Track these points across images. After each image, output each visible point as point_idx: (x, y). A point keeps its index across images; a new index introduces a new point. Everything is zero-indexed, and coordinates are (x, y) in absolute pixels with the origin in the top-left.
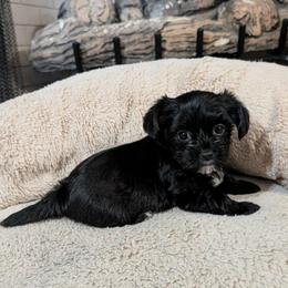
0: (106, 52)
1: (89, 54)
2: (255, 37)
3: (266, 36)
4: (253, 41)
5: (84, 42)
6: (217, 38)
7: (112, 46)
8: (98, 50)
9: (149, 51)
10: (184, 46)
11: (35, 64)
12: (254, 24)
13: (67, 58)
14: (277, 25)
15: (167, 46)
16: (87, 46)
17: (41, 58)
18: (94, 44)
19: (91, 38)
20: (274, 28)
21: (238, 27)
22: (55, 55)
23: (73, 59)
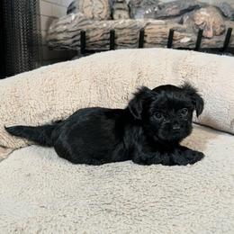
0: (104, 40)
1: (91, 40)
2: (209, 38)
3: (216, 39)
4: (207, 41)
5: (88, 31)
6: (182, 37)
7: (109, 35)
8: (98, 38)
9: (134, 42)
10: (159, 40)
11: (51, 44)
12: (209, 29)
13: (75, 41)
14: (224, 31)
15: (147, 39)
16: (91, 34)
17: (56, 40)
18: (95, 33)
19: (94, 29)
20: (221, 34)
21: (197, 30)
22: (66, 39)
23: (79, 43)
